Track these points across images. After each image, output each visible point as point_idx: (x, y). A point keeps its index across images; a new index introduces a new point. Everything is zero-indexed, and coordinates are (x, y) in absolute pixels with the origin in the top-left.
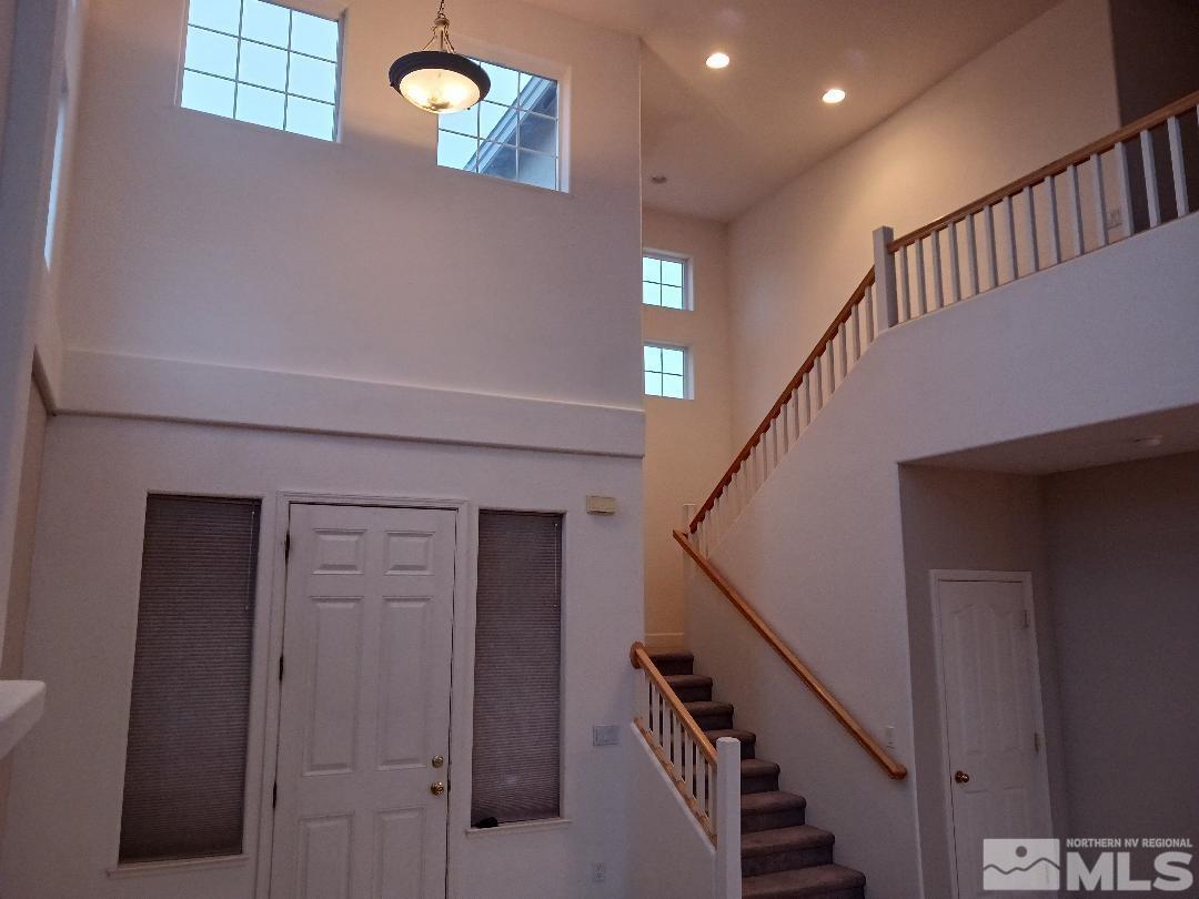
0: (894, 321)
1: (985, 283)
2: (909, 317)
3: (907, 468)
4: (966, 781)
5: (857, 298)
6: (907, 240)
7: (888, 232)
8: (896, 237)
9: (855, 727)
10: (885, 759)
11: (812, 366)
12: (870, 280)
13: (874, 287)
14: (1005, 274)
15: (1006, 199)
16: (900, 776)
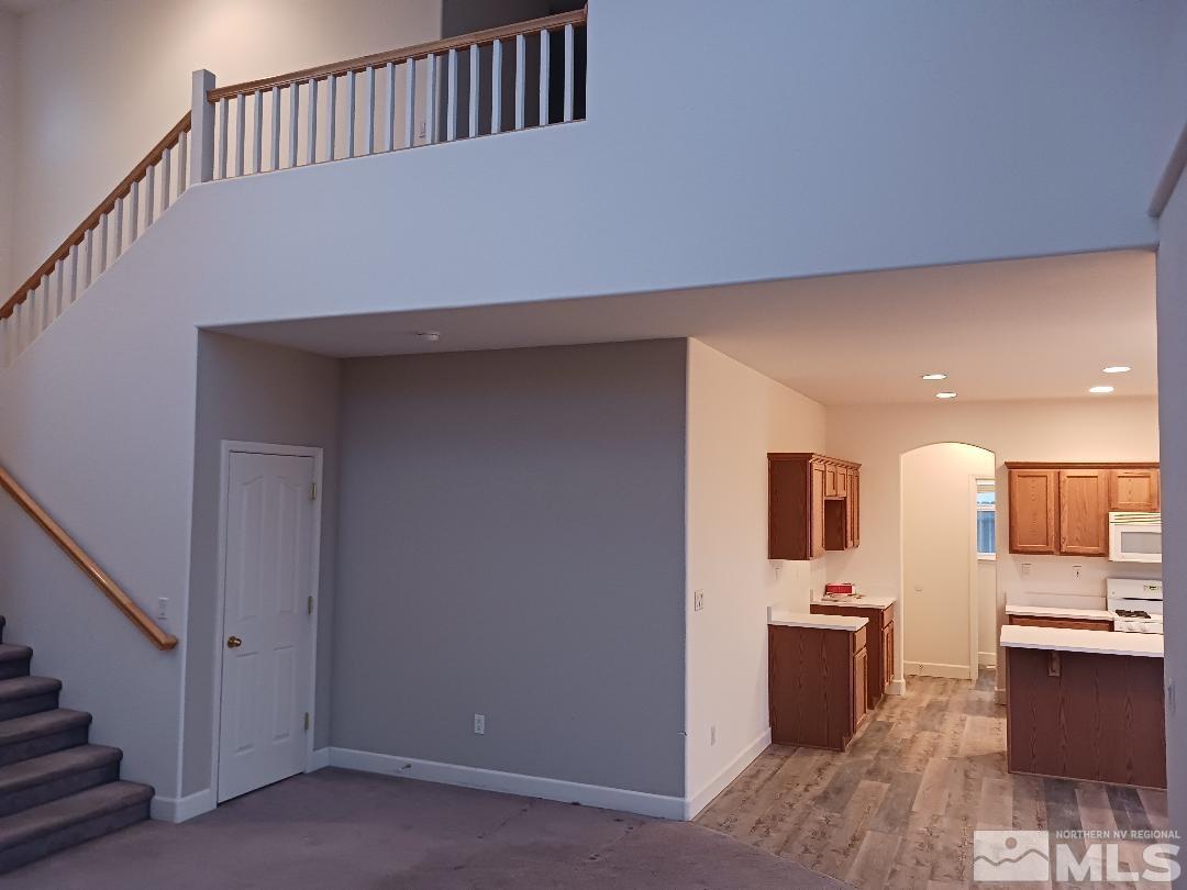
0: (208, 176)
1: (303, 157)
2: (224, 176)
3: (205, 332)
4: (238, 645)
5: (170, 141)
6: (230, 92)
7: (209, 77)
8: (219, 85)
9: (125, 601)
10: (155, 630)
11: (112, 207)
12: (185, 125)
13: (189, 133)
14: (322, 153)
15: (330, 78)
16: (170, 647)
